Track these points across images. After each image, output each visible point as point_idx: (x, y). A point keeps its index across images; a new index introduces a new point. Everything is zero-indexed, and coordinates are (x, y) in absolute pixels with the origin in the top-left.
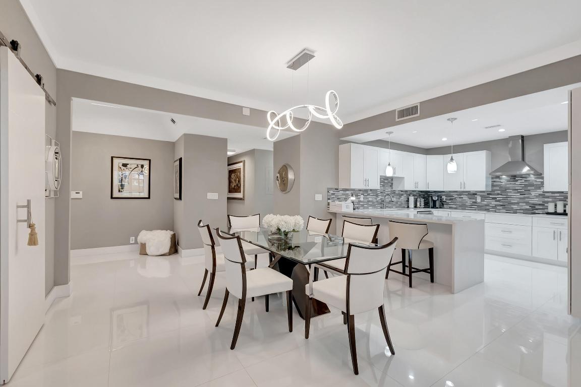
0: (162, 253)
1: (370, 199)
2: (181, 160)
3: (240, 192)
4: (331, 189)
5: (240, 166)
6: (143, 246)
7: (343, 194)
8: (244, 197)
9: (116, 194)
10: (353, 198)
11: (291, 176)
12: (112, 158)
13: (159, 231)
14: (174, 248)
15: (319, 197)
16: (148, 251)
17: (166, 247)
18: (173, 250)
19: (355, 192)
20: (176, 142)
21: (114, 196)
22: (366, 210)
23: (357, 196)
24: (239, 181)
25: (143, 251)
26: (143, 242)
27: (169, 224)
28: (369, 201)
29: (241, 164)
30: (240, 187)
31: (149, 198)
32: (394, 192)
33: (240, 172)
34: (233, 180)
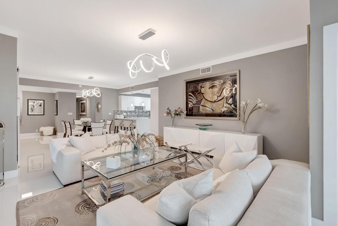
0: (50, 135)
1: (133, 114)
2: (57, 101)
3: (85, 112)
4: (115, 111)
5: (84, 101)
6: (42, 133)
7: (120, 113)
8: (86, 114)
9: (30, 113)
10: (125, 114)
11: (100, 106)
12: (28, 100)
13: (48, 127)
14: (55, 133)
15: (110, 114)
16: (44, 134)
17: (52, 132)
18: (54, 134)
19: (125, 112)
20: (56, 93)
21: (29, 114)
22: (131, 118)
23: (127, 113)
24: (85, 108)
25: (42, 134)
26: (42, 131)
27: (53, 124)
28: (132, 115)
29: (85, 101)
30: (85, 110)
31: (44, 115)
32: (143, 111)
33: (85, 104)
34: (82, 107)
